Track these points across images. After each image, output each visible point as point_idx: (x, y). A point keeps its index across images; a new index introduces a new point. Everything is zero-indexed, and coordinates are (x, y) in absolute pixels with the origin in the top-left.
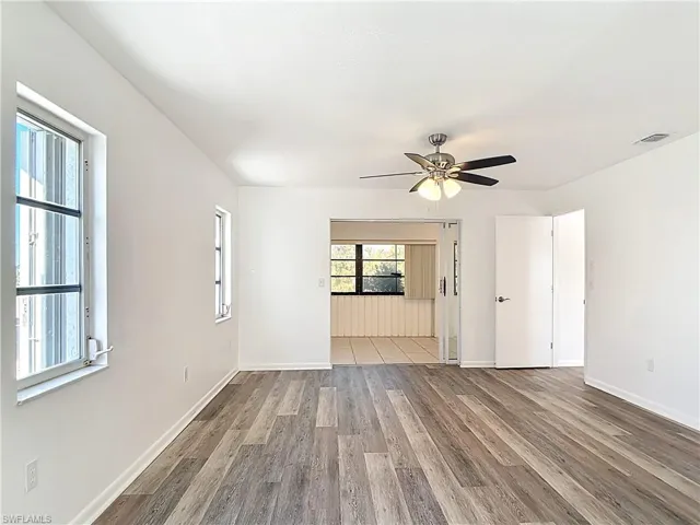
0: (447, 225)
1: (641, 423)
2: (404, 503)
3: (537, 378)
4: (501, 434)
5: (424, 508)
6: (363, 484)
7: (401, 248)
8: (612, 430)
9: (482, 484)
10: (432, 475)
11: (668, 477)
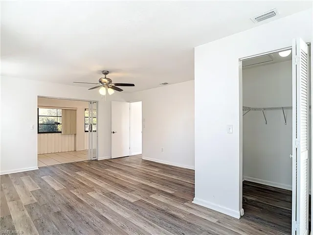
0: (92, 103)
1: (162, 167)
2: (115, 202)
3: (127, 159)
4: (128, 177)
5: (121, 201)
6: (95, 201)
7: (60, 111)
8: (157, 170)
9: (133, 191)
10: (117, 193)
11: (174, 177)
